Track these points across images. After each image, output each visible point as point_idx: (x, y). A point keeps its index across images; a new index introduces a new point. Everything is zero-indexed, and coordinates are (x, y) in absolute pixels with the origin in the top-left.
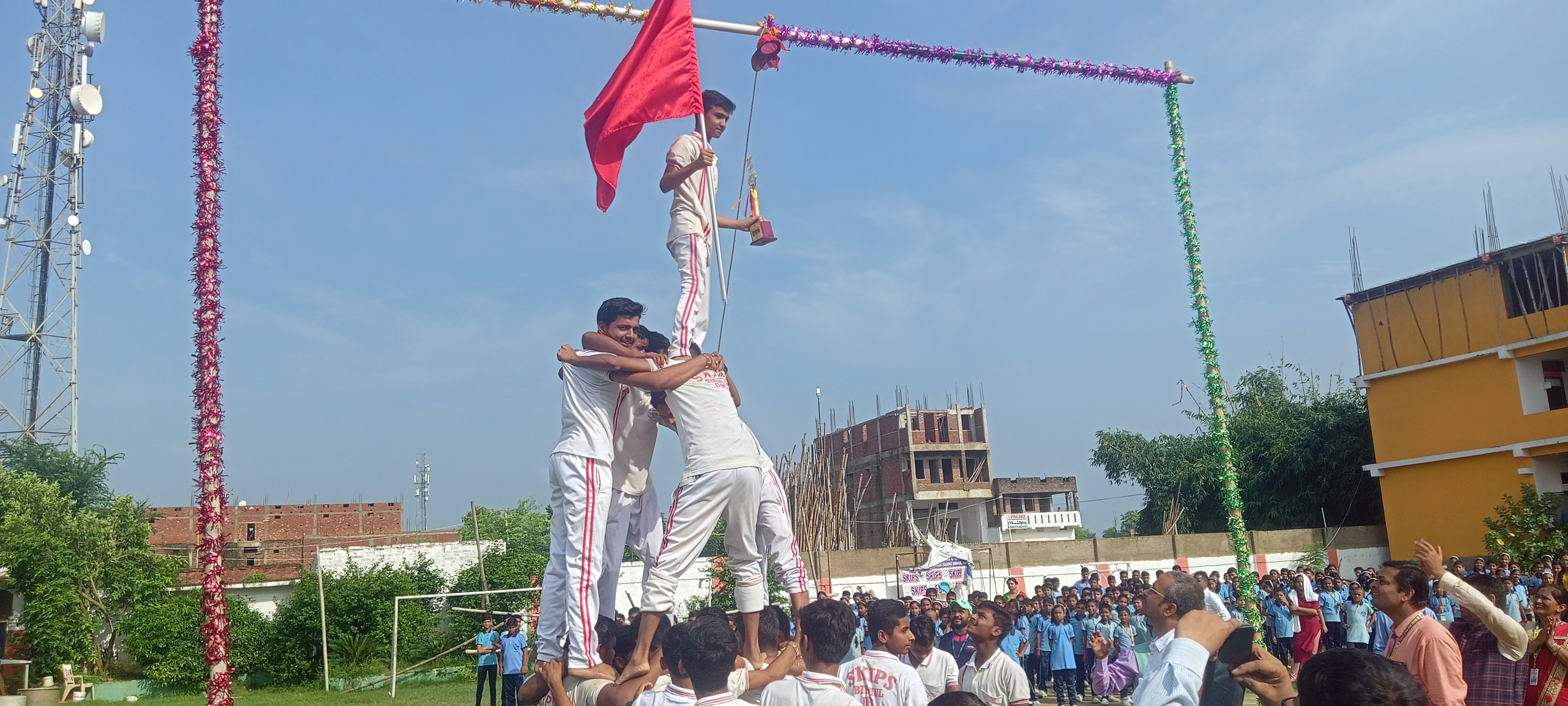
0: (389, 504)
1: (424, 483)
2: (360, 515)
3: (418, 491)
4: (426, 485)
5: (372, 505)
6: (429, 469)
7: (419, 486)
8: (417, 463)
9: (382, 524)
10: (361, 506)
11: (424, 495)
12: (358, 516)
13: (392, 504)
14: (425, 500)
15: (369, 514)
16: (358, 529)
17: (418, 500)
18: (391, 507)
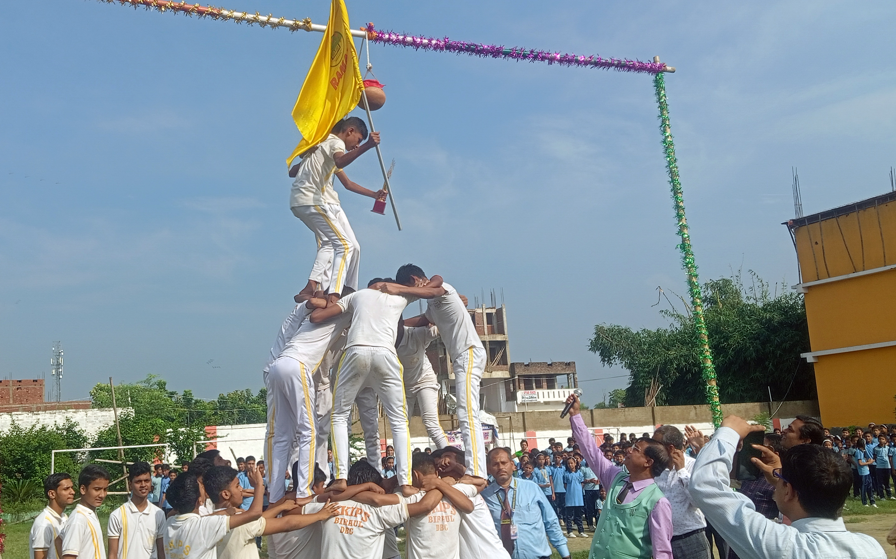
0: (34, 381)
1: (58, 365)
2: (11, 389)
3: (54, 371)
4: (60, 366)
5: (20, 381)
6: (62, 354)
7: (55, 367)
8: (53, 349)
9: (28, 396)
10: (11, 382)
11: (58, 374)
12: (9, 390)
13: (36, 381)
14: (60, 378)
15: (18, 389)
16: (9, 400)
17: (54, 378)
18: (35, 383)
